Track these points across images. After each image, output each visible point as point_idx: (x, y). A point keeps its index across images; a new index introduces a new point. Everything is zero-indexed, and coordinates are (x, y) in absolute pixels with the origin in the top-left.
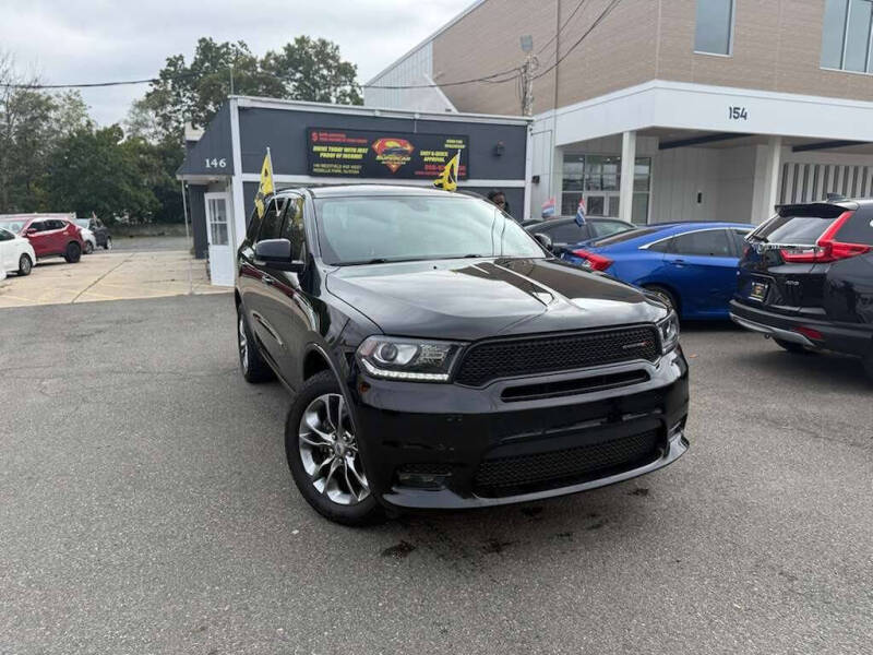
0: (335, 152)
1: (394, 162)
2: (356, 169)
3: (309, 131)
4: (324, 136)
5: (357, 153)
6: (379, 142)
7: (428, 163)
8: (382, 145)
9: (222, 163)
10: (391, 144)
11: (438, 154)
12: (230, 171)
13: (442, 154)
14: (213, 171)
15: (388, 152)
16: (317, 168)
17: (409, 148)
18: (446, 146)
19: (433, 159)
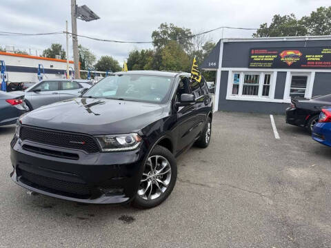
0: (262, 58)
1: (290, 61)
2: (270, 65)
3: (251, 49)
4: (256, 52)
5: (271, 58)
6: (283, 52)
7: (310, 61)
8: (285, 54)
9: (215, 64)
10: (290, 53)
11: (316, 56)
12: (217, 67)
13: (319, 56)
14: (211, 67)
15: (288, 56)
16: (252, 65)
17: (299, 54)
18: (322, 52)
19: (313, 59)
